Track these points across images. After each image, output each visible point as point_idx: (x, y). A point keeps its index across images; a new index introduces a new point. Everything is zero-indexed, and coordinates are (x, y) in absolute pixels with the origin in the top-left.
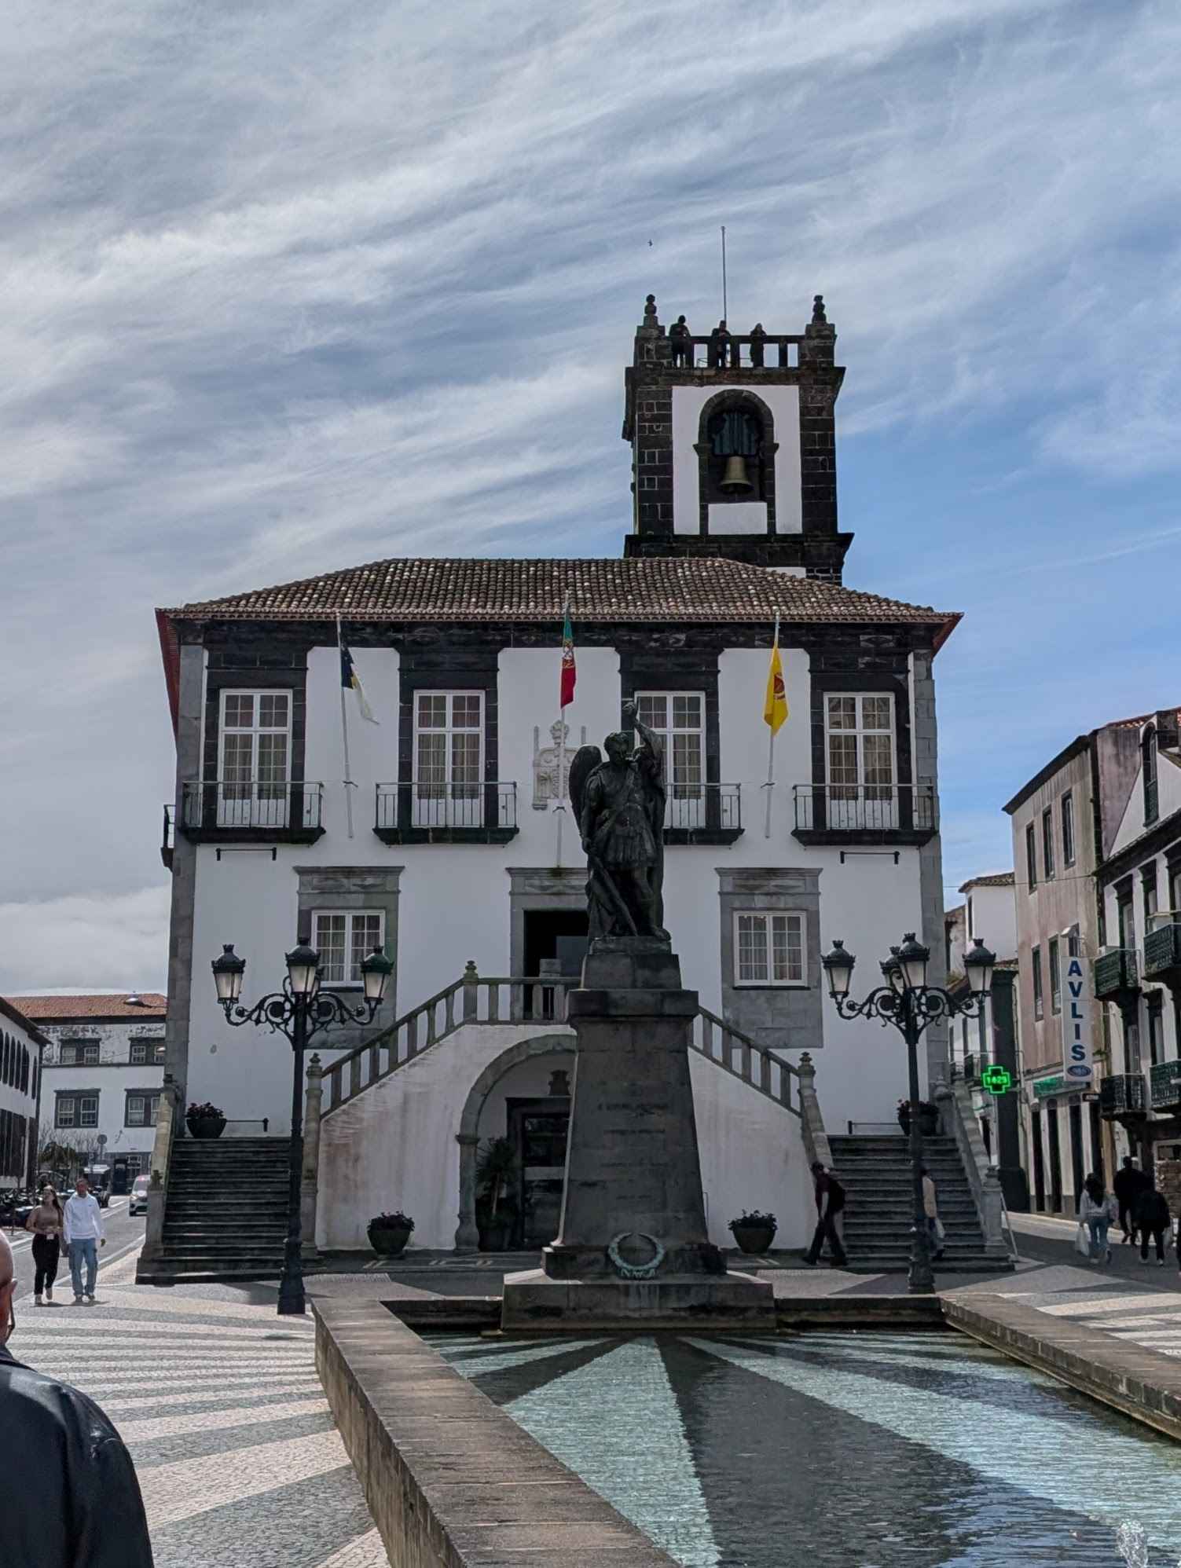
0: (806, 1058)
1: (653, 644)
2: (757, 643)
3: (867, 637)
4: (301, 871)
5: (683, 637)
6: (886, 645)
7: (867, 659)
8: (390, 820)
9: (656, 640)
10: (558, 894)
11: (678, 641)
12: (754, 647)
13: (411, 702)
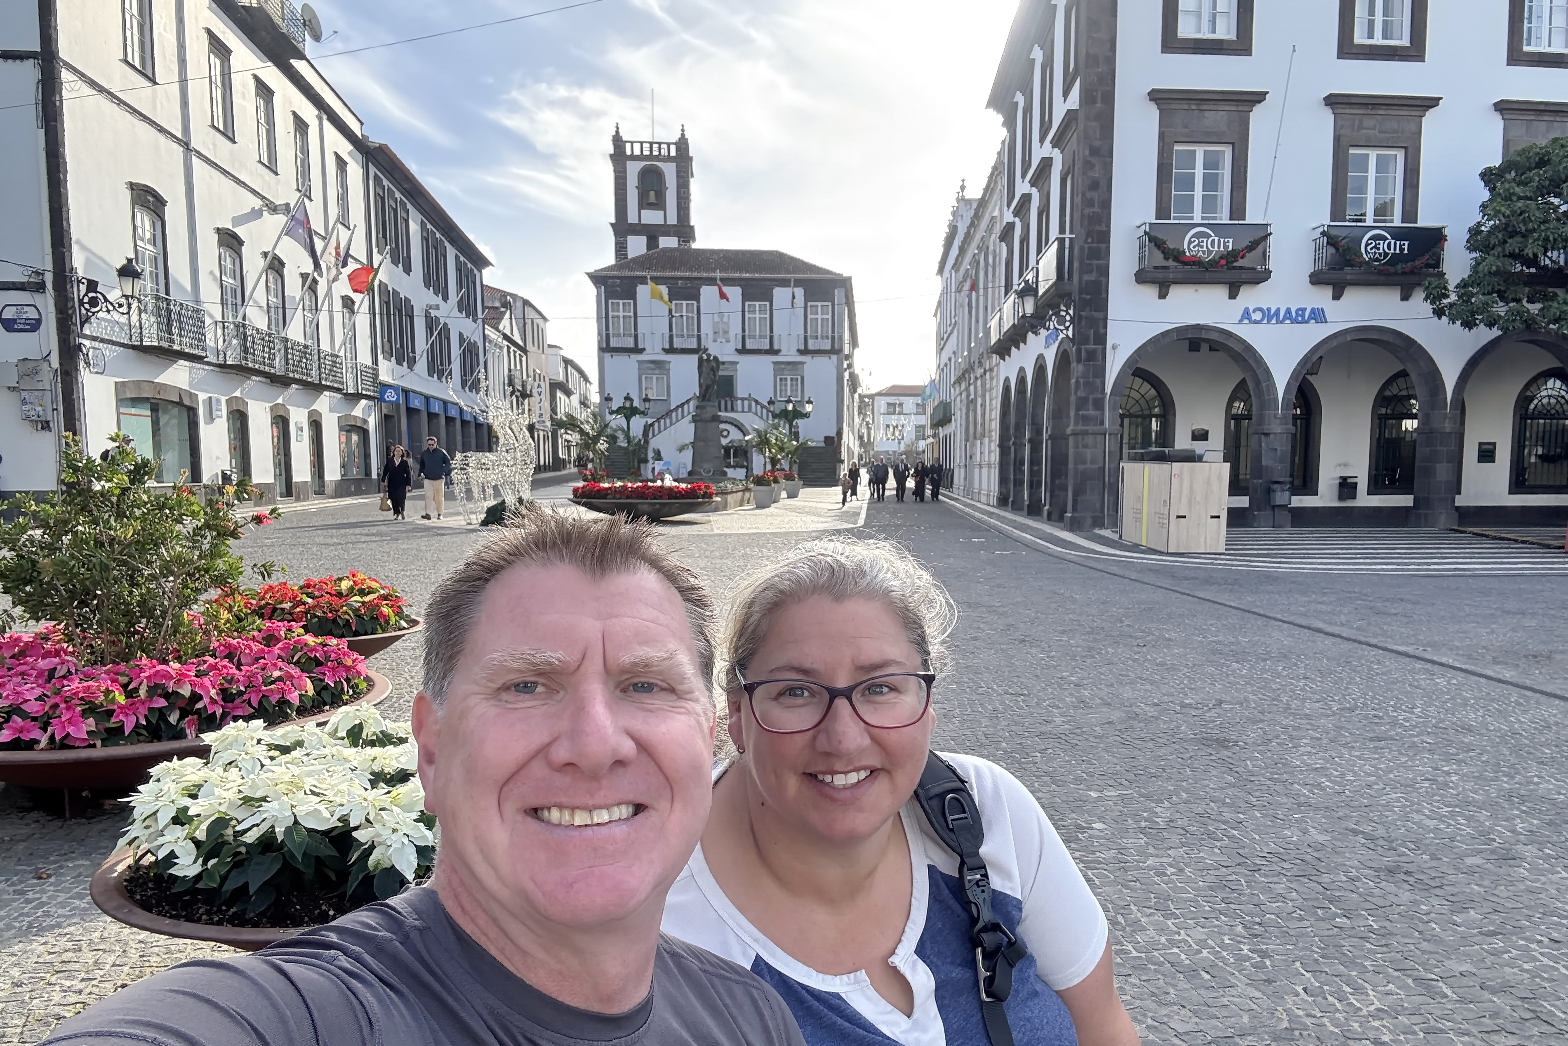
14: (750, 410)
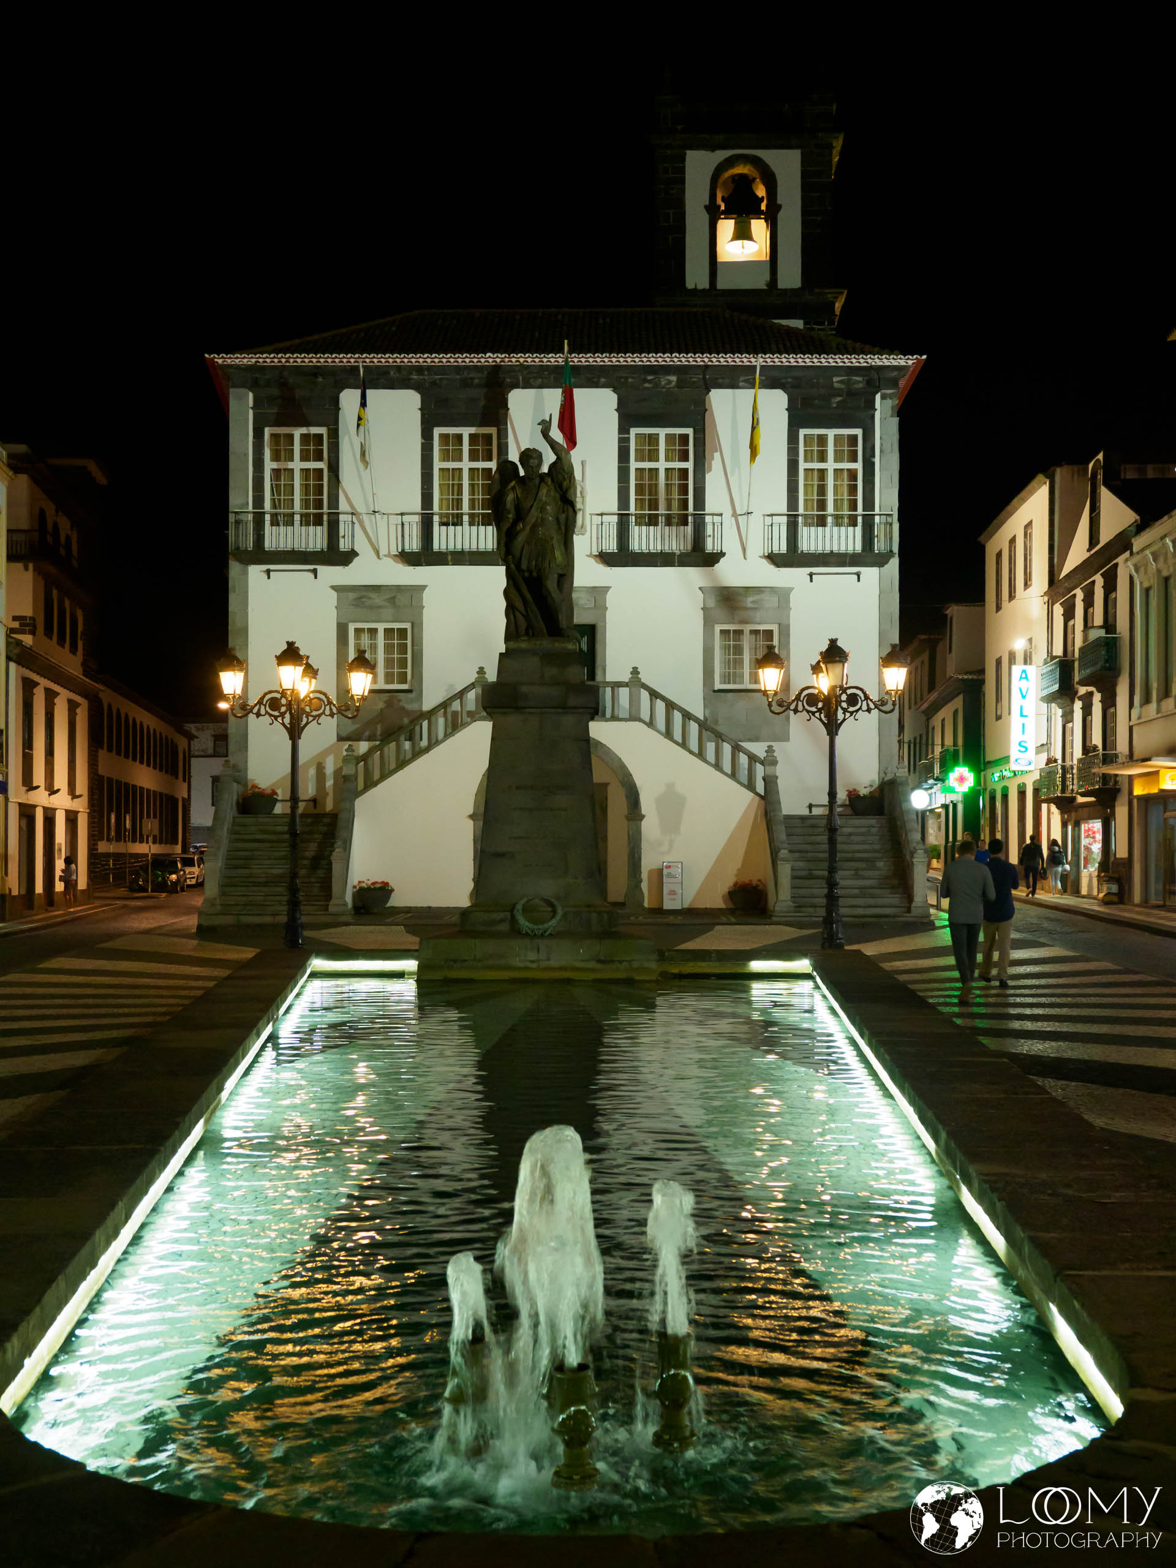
0: (770, 750)
3: (839, 379)
5: (674, 378)
6: (856, 386)
8: (414, 544)
11: (670, 382)
13: (431, 438)
14: (634, 717)
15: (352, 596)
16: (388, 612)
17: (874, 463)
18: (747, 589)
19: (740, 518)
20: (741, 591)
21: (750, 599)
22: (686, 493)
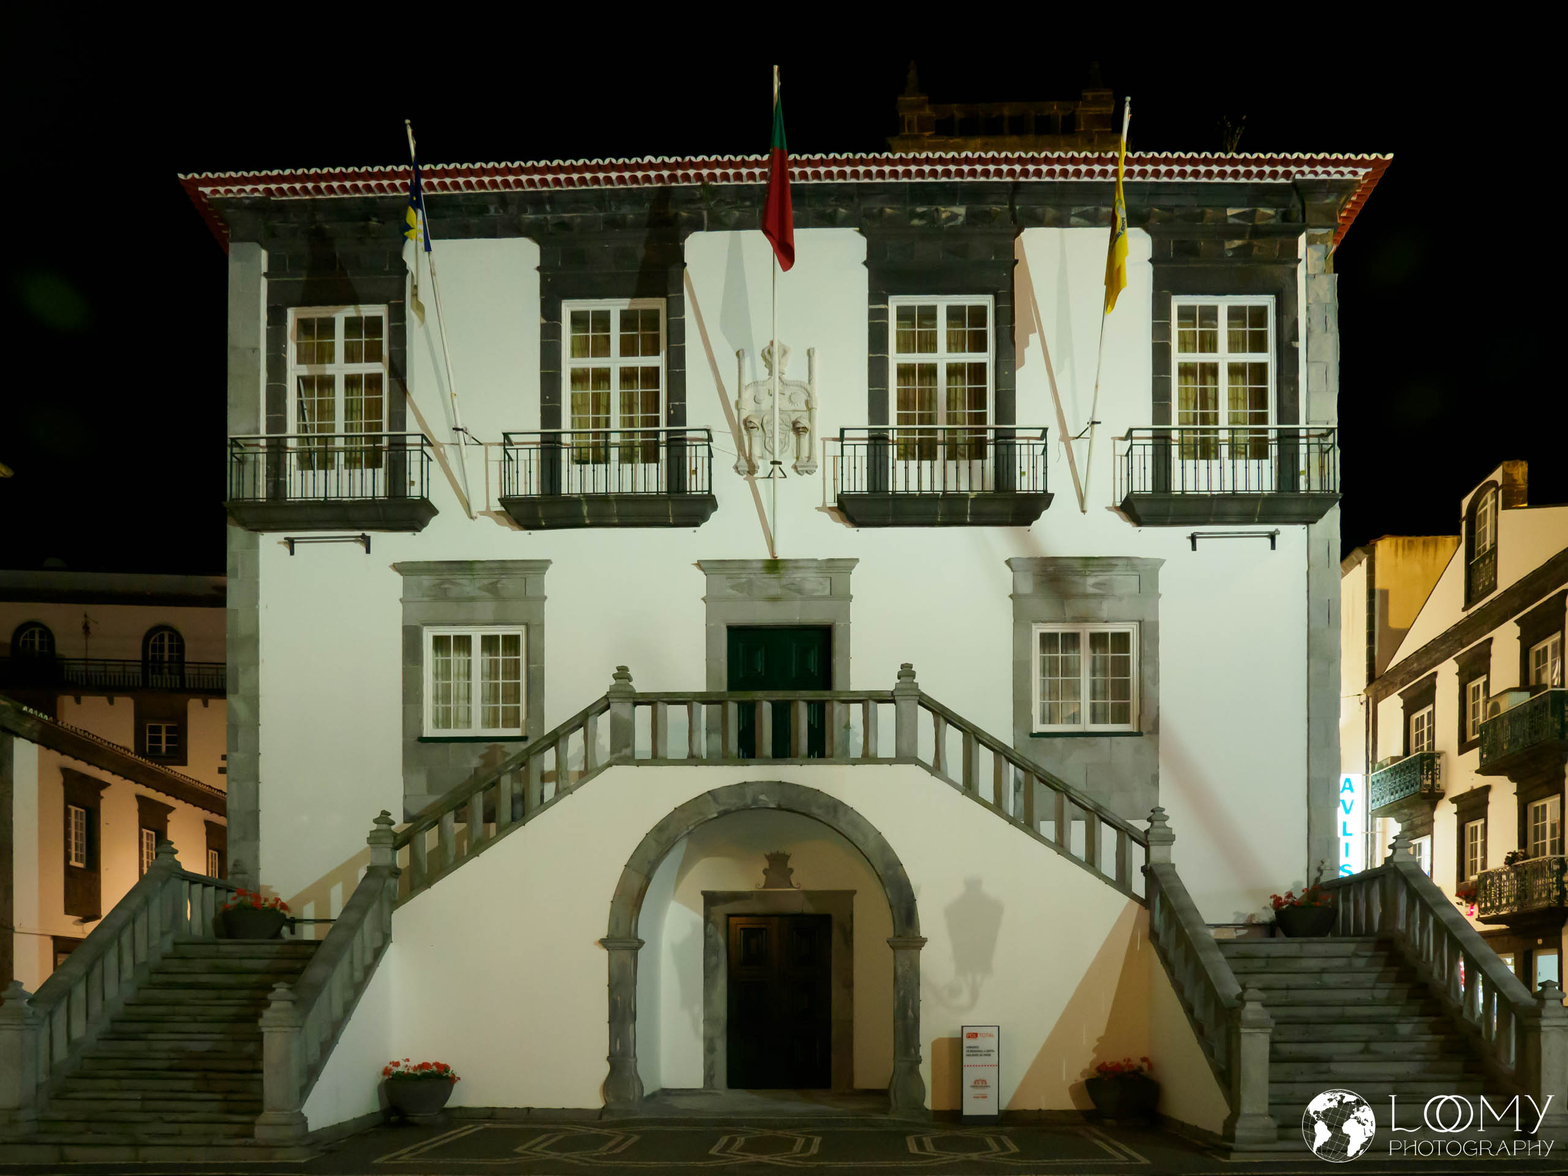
1: (916, 222)
2: (1073, 220)
4: (404, 569)
7: (1237, 243)
9: (921, 216)
10: (774, 599)
12: (1069, 226)
15: (427, 580)
16: (487, 609)
17: (1297, 350)
18: (1087, 561)
19: (1073, 443)
20: (1077, 565)
21: (1091, 581)
22: (982, 404)
